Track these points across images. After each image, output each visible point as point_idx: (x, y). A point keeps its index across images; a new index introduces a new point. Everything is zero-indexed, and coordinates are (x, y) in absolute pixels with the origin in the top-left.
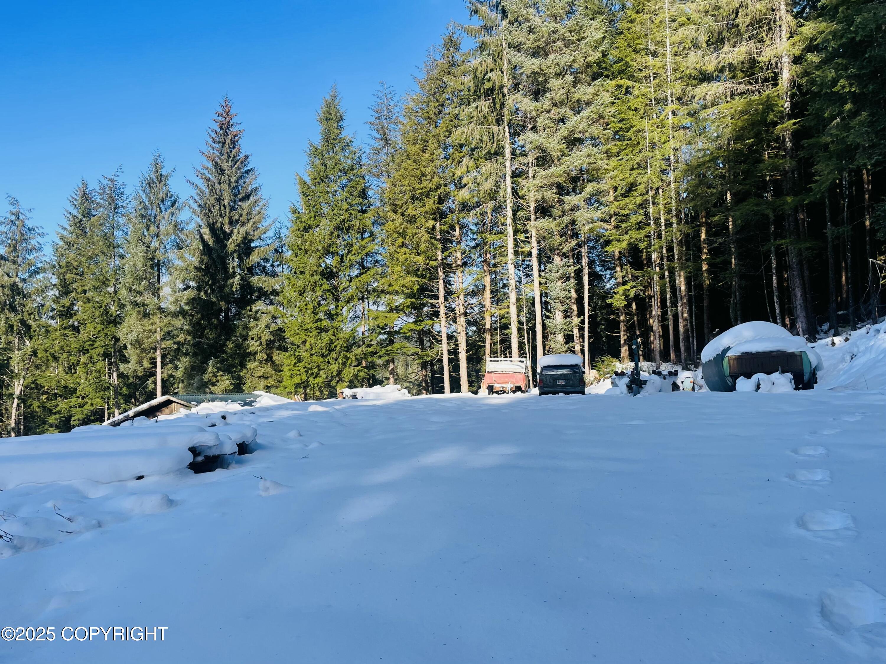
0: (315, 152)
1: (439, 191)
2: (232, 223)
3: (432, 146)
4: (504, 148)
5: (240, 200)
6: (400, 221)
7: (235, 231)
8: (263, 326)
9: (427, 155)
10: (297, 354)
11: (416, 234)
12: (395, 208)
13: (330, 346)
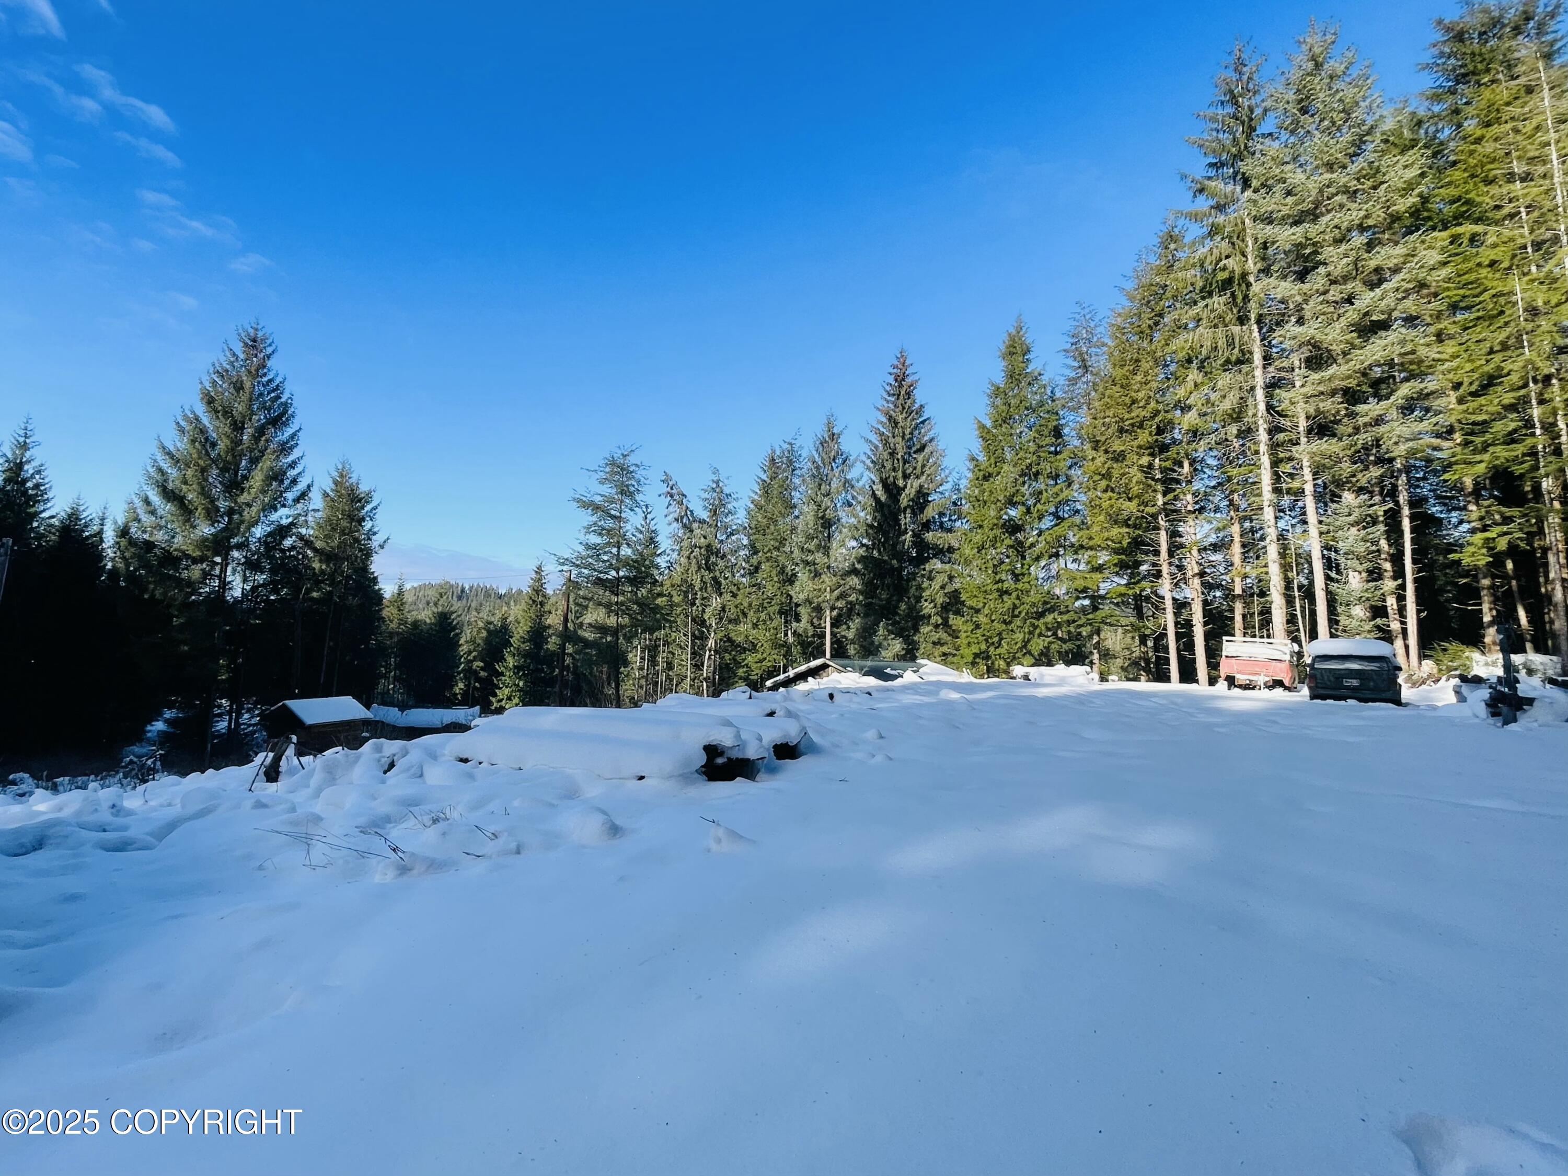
0: (997, 392)
1: (1157, 420)
2: (906, 477)
3: (1145, 365)
4: (1251, 353)
5: (915, 452)
6: (1102, 459)
7: (909, 486)
8: (937, 587)
9: (1138, 378)
10: (974, 619)
11: (1123, 474)
12: (1096, 445)
13: (1013, 611)
